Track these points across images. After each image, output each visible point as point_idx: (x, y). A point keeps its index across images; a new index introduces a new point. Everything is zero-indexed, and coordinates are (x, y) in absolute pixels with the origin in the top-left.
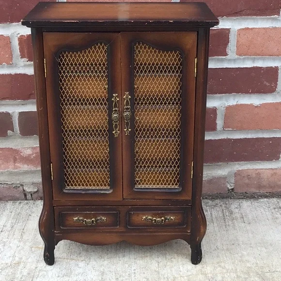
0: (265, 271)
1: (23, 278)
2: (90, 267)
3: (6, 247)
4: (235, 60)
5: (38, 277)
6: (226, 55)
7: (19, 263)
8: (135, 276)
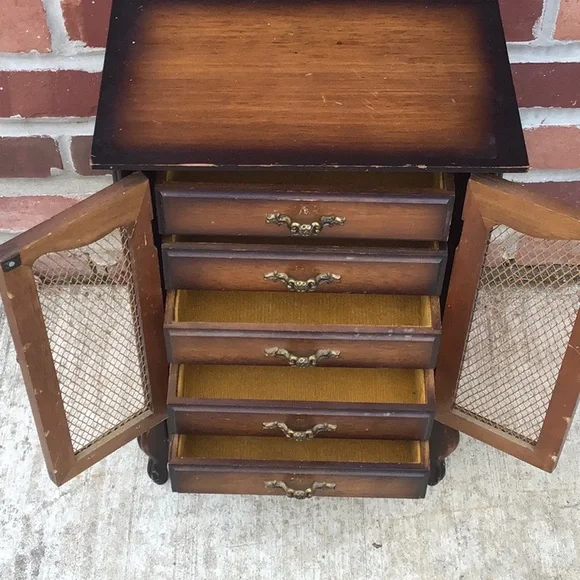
0: (561, 504)
1: (114, 518)
5: (140, 514)
8: (318, 515)
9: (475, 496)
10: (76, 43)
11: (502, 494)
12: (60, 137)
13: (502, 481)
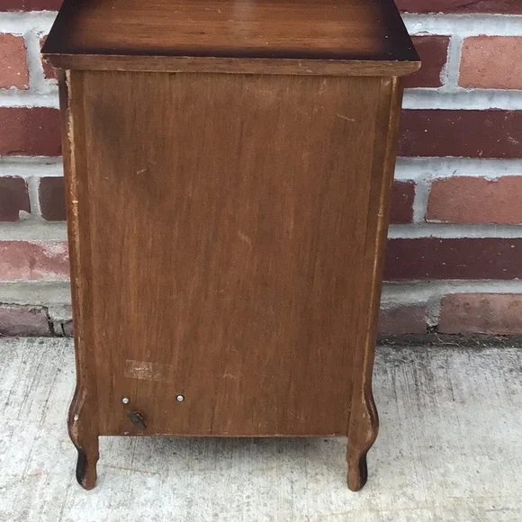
0: (487, 508)
1: (45, 507)
2: (167, 486)
3: (15, 439)
4: (455, 96)
5: (72, 505)
6: (439, 84)
7: (37, 475)
8: (248, 510)
9: (403, 499)
10: (50, 81)
11: (429, 499)
12: (30, 178)
13: (429, 488)
